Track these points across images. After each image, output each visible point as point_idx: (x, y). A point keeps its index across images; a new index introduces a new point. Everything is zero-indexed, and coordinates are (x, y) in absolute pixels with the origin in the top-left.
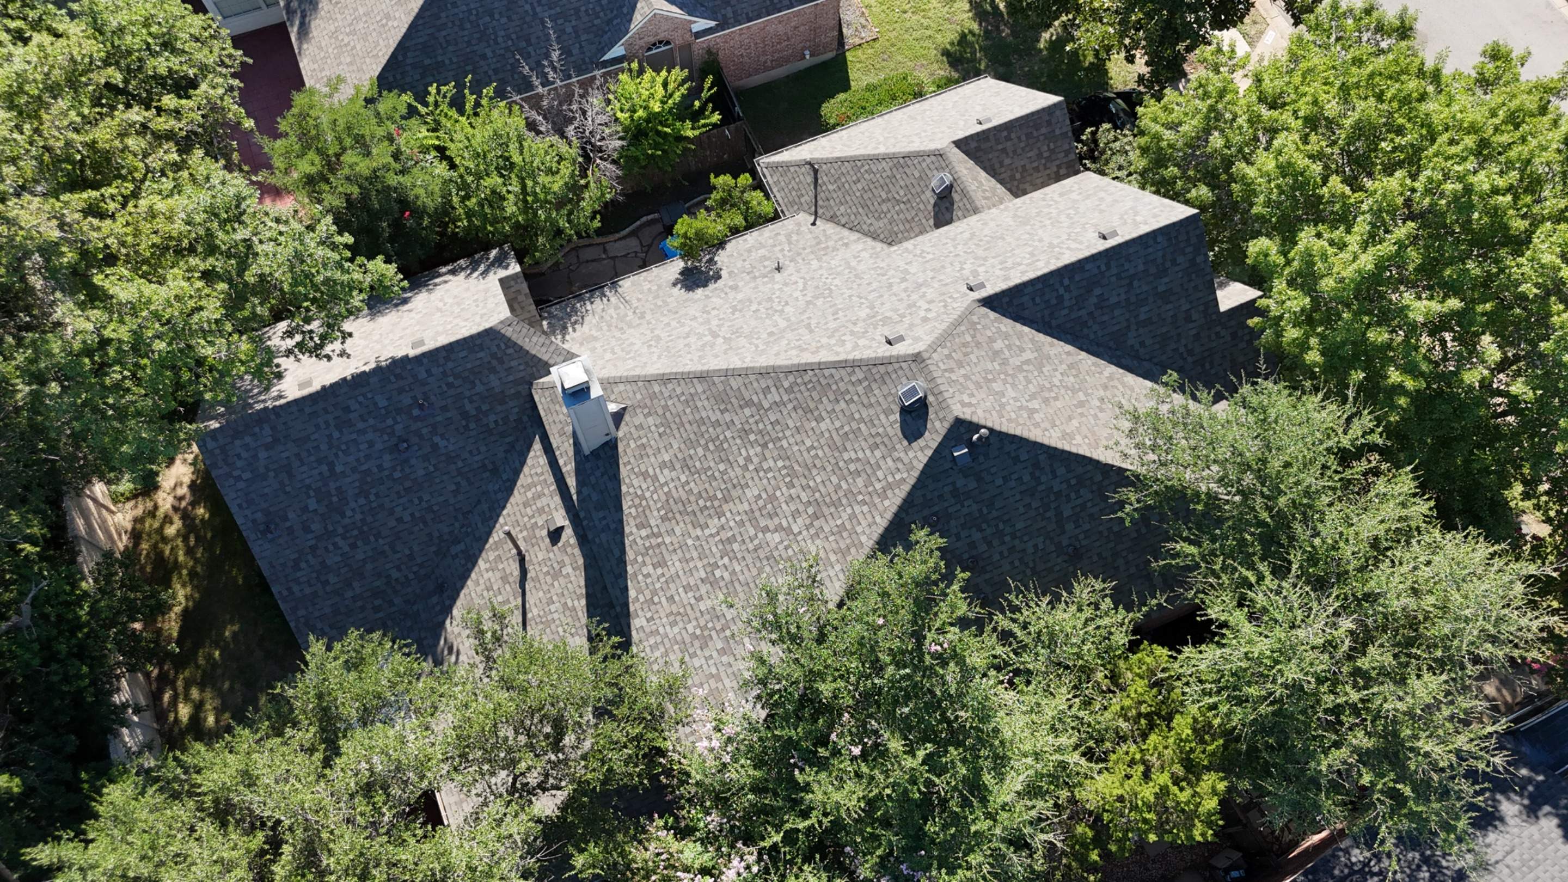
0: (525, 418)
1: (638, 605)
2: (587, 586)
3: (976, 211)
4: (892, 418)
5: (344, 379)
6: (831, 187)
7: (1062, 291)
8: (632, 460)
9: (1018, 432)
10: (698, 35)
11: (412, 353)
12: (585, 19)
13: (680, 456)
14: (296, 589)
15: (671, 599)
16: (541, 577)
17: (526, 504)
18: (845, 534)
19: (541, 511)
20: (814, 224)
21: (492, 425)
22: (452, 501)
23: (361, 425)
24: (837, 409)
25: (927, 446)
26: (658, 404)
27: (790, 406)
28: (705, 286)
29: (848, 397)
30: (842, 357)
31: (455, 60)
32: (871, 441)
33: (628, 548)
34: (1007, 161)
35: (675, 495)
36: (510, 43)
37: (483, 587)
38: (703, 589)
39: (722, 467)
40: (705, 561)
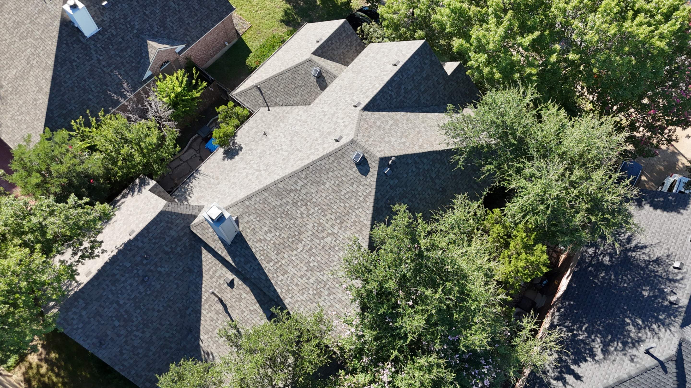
0: (193, 242)
1: (284, 294)
2: (256, 298)
3: (335, 77)
4: (354, 170)
5: (106, 263)
6: (269, 92)
7: (390, 92)
8: (251, 237)
9: (404, 153)
10: (180, 53)
11: (131, 237)
12: (128, 65)
13: (271, 226)
14: (126, 363)
15: (297, 285)
16: (234, 304)
17: (211, 278)
18: (357, 224)
19: (220, 277)
20: (269, 110)
21: (180, 252)
22: (177, 292)
23: (123, 279)
24: (329, 176)
25: (374, 174)
26: (252, 209)
27: (309, 184)
28: (238, 154)
29: (331, 170)
30: (321, 155)
31: (77, 106)
32: (350, 183)
33: (268, 274)
34: (336, 53)
35: (278, 242)
36: (98, 89)
37: (209, 321)
38: (309, 274)
39: (292, 222)
40: (304, 263)
